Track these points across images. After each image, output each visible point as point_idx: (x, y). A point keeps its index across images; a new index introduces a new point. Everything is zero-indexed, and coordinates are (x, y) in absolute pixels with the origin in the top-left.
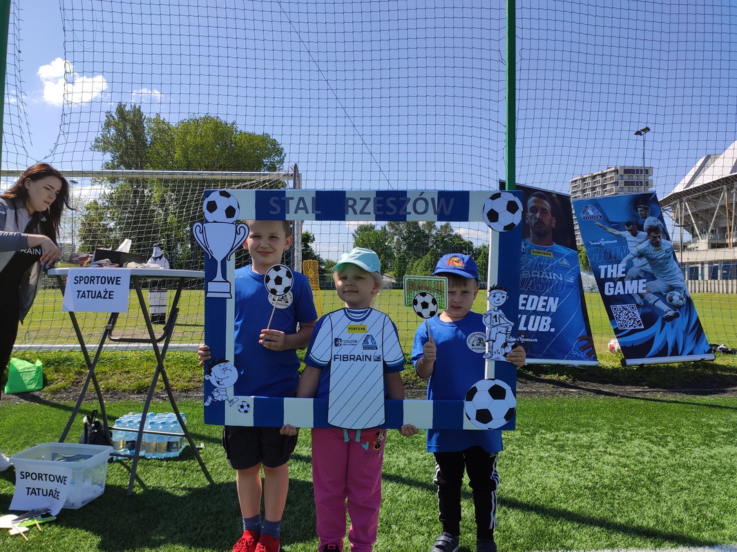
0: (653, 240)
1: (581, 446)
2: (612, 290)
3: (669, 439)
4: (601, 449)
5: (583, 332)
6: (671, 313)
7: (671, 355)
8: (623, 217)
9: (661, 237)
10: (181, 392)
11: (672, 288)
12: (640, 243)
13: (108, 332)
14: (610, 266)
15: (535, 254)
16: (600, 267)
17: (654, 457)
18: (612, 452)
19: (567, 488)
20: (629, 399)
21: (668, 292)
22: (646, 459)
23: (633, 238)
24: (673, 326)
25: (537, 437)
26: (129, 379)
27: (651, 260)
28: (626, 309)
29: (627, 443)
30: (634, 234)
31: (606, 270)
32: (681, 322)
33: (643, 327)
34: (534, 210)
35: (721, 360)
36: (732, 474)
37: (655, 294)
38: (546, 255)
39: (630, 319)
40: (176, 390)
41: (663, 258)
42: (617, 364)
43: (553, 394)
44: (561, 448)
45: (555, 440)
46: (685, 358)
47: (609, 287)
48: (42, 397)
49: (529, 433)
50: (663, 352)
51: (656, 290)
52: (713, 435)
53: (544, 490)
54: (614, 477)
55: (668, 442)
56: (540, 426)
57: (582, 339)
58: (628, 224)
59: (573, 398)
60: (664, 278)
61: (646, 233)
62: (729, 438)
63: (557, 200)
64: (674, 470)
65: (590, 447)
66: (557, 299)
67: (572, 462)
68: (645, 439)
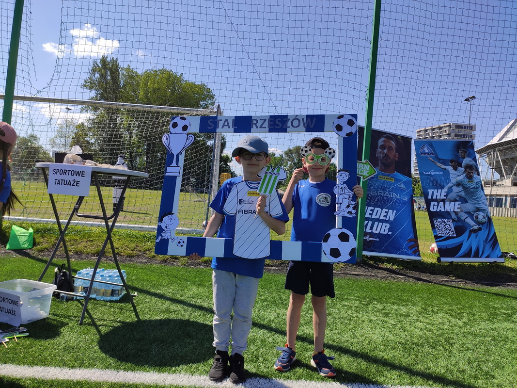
0: (468, 175)
1: (401, 315)
2: (435, 207)
3: (464, 315)
4: (415, 318)
5: (411, 236)
6: (476, 227)
7: (473, 257)
8: (448, 156)
9: (474, 173)
10: (127, 257)
11: (478, 210)
12: (459, 176)
13: (76, 210)
14: (436, 190)
15: (381, 179)
16: (429, 190)
17: (451, 326)
18: (422, 320)
19: (386, 343)
20: (440, 286)
21: (475, 212)
22: (446, 327)
23: (454, 172)
24: (476, 237)
25: (371, 306)
26: (92, 246)
27: (465, 189)
28: (444, 222)
29: (434, 315)
30: (455, 169)
31: (433, 193)
32: (483, 234)
33: (455, 235)
34: (383, 147)
35: (509, 264)
36: (506, 342)
37: (466, 213)
38: (389, 180)
39: (446, 229)
40: (124, 256)
41: (474, 188)
42: (434, 261)
43: (386, 278)
44: (386, 315)
45: (383, 309)
46: (483, 260)
47: (434, 205)
48: (31, 253)
49: (365, 303)
50: (467, 255)
51: (468, 211)
52: (497, 315)
53: (369, 342)
54: (421, 337)
55: (463, 317)
56: (374, 299)
57: (410, 241)
58: (452, 161)
59: (400, 281)
60: (473, 202)
61: (464, 169)
62: (508, 317)
63: (401, 141)
64: (464, 336)
65: (407, 316)
66: (395, 211)
67: (392, 325)
68: (447, 313)
